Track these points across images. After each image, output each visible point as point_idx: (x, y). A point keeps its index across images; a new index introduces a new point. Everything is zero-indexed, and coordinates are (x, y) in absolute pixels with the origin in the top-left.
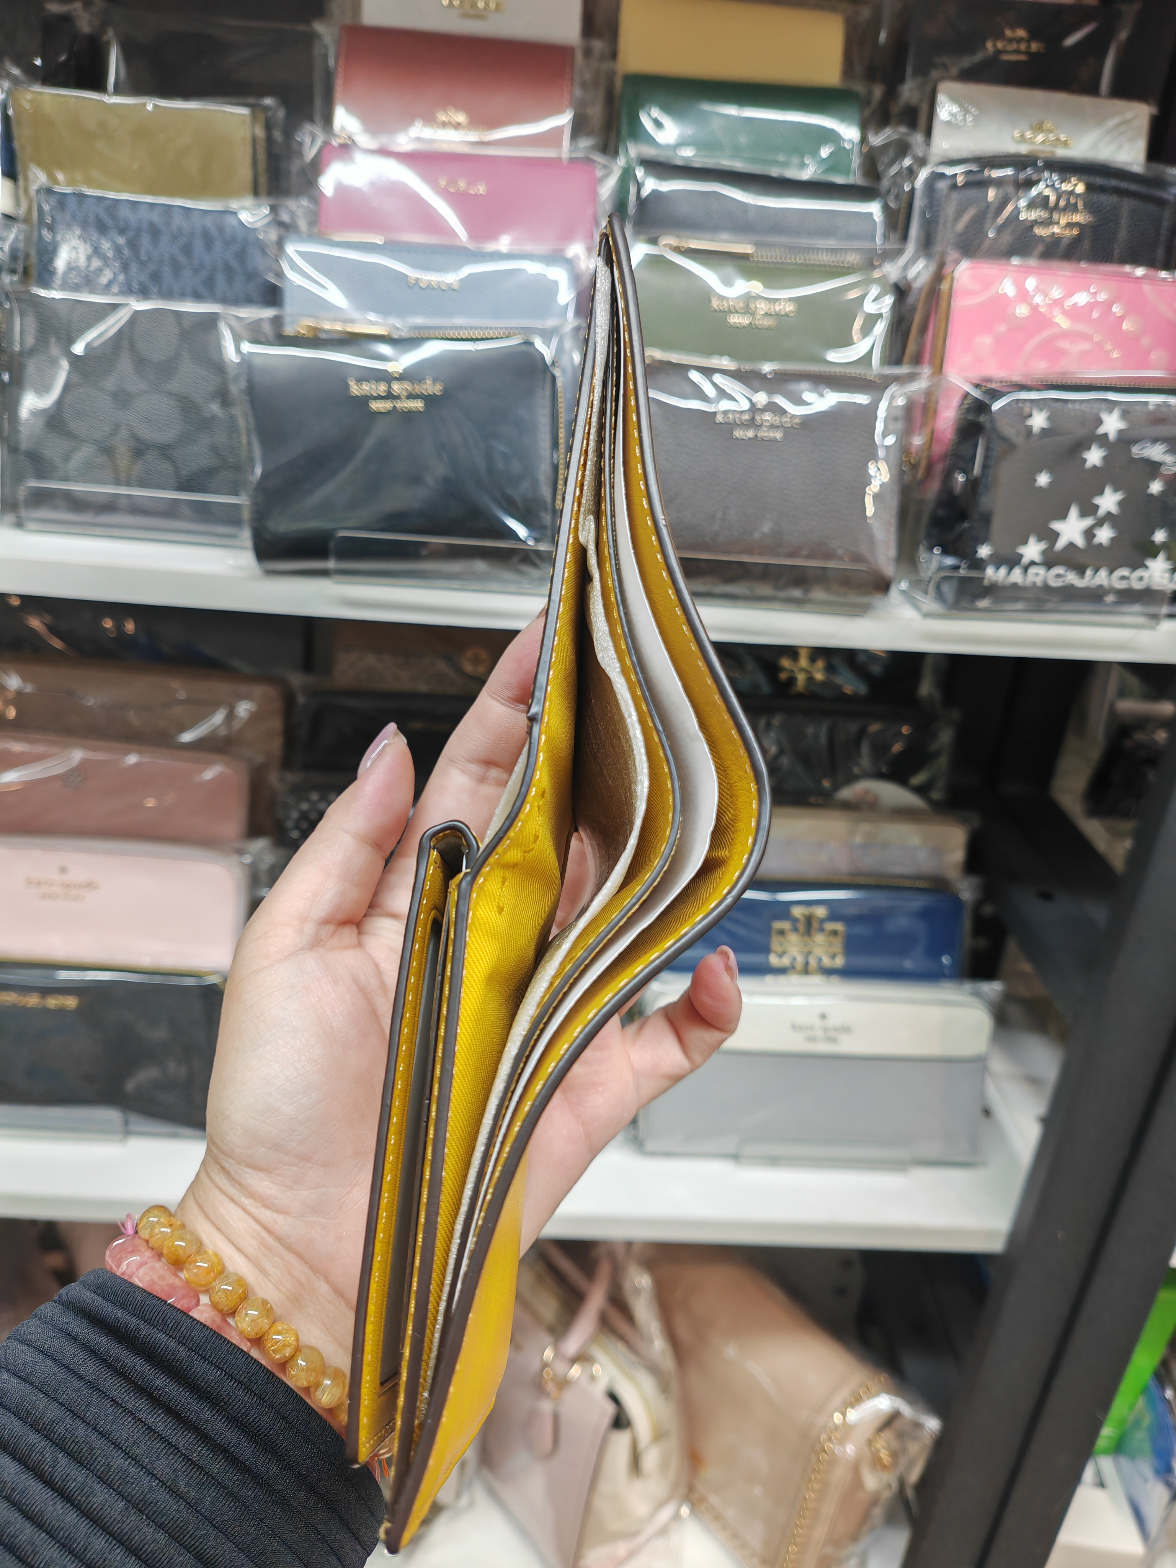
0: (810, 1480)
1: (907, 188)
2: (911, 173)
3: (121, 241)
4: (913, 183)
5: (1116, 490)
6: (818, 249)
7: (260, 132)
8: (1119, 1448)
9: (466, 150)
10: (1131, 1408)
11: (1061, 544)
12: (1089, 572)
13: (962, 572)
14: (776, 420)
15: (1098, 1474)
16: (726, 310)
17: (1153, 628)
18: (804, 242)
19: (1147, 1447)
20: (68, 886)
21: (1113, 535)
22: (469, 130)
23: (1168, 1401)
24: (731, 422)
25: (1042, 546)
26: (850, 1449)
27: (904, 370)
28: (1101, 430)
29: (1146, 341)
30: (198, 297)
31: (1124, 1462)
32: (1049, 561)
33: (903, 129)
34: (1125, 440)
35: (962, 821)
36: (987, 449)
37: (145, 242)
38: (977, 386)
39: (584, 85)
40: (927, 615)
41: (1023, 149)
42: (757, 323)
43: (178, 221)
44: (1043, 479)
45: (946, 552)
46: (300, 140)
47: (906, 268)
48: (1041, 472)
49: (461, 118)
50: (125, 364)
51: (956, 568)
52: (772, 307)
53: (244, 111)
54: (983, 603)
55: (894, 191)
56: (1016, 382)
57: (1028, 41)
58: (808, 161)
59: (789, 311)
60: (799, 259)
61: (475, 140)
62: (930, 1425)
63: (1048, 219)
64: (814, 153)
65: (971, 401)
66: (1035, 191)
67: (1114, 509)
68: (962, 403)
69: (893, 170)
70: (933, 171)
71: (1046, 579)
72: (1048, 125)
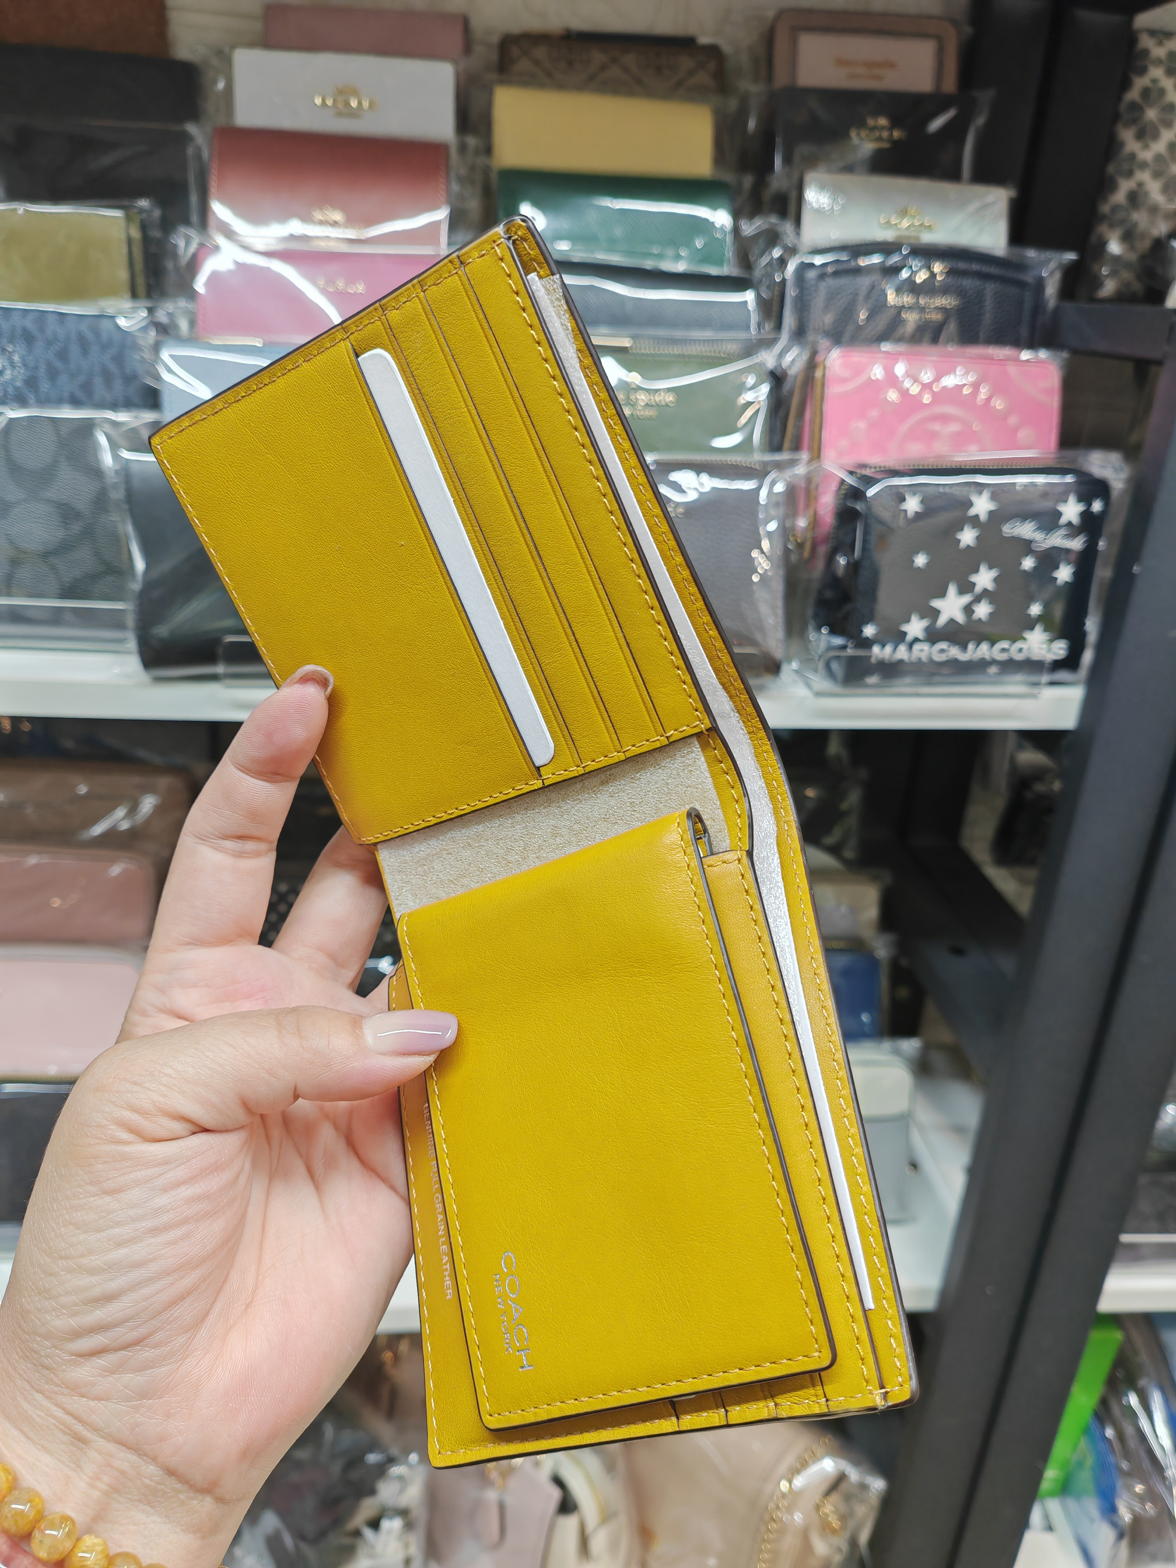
0: (761, 1551)
1: (778, 278)
2: (782, 262)
4: (783, 274)
5: (991, 567)
6: (695, 340)
7: (136, 233)
8: (1065, 1489)
9: (344, 248)
10: (1075, 1447)
11: (942, 621)
12: (971, 646)
13: (850, 652)
15: (1046, 1517)
17: (1034, 696)
18: (679, 334)
19: (1091, 1487)
21: (990, 611)
22: (347, 227)
23: (1109, 1441)
25: (924, 623)
26: (798, 1517)
27: (784, 456)
28: (972, 512)
29: (1013, 420)
30: (76, 402)
31: (1071, 1502)
32: (932, 635)
33: (773, 219)
34: (996, 518)
35: (875, 879)
36: (866, 533)
38: (851, 473)
39: (461, 180)
40: (819, 694)
41: (888, 235)
42: (638, 413)
43: (52, 326)
44: (921, 560)
45: (833, 631)
46: (174, 242)
47: (781, 355)
48: (918, 553)
49: (337, 216)
50: (2, 473)
51: (844, 647)
52: (652, 398)
53: (117, 213)
54: (872, 680)
55: (766, 282)
56: (889, 468)
57: (891, 129)
58: (683, 253)
59: (669, 402)
60: (677, 350)
61: (353, 237)
62: (876, 1486)
63: (914, 304)
64: (689, 244)
65: (847, 487)
66: (901, 277)
67: (990, 586)
68: (840, 488)
69: (764, 260)
70: (802, 263)
71: (930, 653)
72: (912, 211)
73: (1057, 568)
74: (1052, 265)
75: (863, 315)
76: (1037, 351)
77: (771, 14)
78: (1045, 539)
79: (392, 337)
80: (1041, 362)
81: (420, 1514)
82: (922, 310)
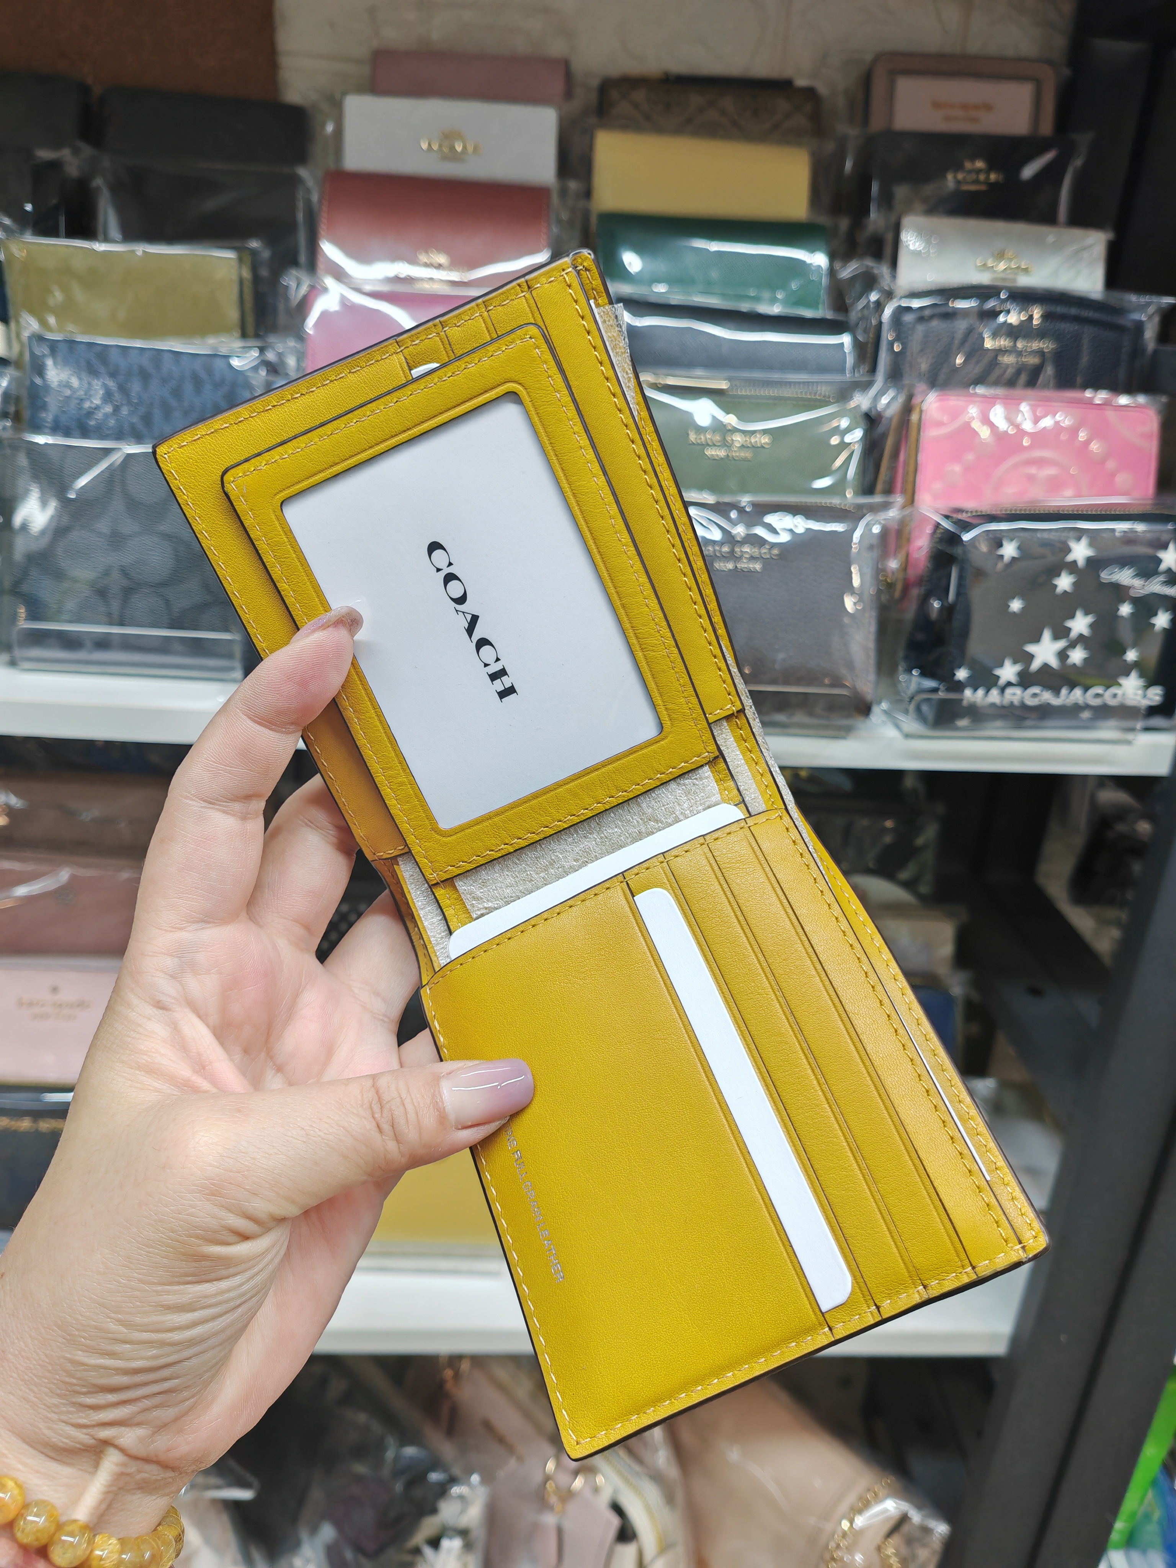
1: (874, 322)
2: (879, 306)
3: (111, 384)
4: (880, 316)
5: (1087, 613)
7: (246, 274)
8: (1130, 1542)
9: (447, 290)
10: (1141, 1502)
11: (1035, 665)
12: (1064, 691)
13: (942, 695)
14: (755, 551)
16: (704, 443)
17: (1128, 742)
18: (776, 376)
19: (1158, 1540)
20: (60, 1006)
21: (1086, 656)
22: (451, 270)
24: (712, 554)
25: (1018, 668)
26: (859, 1557)
27: (877, 499)
28: (1070, 558)
29: (1111, 465)
31: (1135, 1555)
32: (1025, 680)
33: (869, 262)
34: (1095, 564)
35: (950, 915)
36: (961, 578)
37: (136, 387)
38: (947, 517)
39: (561, 223)
40: (907, 736)
41: (983, 278)
42: (734, 454)
43: (168, 364)
44: (1016, 605)
45: (924, 674)
46: (285, 284)
47: (875, 399)
48: (1014, 598)
49: (442, 259)
50: (118, 505)
51: (935, 690)
52: (748, 439)
53: (229, 255)
54: (963, 723)
55: (862, 325)
56: (986, 513)
57: (988, 172)
58: (779, 296)
59: (764, 444)
60: (773, 392)
61: (456, 280)
62: (939, 1531)
63: (1012, 347)
64: (783, 286)
65: (942, 531)
66: (999, 321)
67: (1085, 631)
68: (934, 532)
69: (861, 304)
70: (900, 306)
71: (1023, 698)
72: (1009, 253)
73: (1156, 614)
74: (1151, 310)
75: (959, 360)
76: (1135, 396)
77: (869, 57)
78: (1144, 585)
79: (451, 352)
80: (1139, 406)
81: (479, 1534)
82: (1019, 354)
